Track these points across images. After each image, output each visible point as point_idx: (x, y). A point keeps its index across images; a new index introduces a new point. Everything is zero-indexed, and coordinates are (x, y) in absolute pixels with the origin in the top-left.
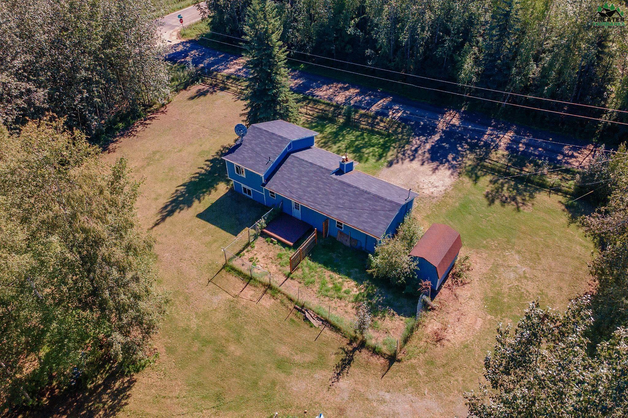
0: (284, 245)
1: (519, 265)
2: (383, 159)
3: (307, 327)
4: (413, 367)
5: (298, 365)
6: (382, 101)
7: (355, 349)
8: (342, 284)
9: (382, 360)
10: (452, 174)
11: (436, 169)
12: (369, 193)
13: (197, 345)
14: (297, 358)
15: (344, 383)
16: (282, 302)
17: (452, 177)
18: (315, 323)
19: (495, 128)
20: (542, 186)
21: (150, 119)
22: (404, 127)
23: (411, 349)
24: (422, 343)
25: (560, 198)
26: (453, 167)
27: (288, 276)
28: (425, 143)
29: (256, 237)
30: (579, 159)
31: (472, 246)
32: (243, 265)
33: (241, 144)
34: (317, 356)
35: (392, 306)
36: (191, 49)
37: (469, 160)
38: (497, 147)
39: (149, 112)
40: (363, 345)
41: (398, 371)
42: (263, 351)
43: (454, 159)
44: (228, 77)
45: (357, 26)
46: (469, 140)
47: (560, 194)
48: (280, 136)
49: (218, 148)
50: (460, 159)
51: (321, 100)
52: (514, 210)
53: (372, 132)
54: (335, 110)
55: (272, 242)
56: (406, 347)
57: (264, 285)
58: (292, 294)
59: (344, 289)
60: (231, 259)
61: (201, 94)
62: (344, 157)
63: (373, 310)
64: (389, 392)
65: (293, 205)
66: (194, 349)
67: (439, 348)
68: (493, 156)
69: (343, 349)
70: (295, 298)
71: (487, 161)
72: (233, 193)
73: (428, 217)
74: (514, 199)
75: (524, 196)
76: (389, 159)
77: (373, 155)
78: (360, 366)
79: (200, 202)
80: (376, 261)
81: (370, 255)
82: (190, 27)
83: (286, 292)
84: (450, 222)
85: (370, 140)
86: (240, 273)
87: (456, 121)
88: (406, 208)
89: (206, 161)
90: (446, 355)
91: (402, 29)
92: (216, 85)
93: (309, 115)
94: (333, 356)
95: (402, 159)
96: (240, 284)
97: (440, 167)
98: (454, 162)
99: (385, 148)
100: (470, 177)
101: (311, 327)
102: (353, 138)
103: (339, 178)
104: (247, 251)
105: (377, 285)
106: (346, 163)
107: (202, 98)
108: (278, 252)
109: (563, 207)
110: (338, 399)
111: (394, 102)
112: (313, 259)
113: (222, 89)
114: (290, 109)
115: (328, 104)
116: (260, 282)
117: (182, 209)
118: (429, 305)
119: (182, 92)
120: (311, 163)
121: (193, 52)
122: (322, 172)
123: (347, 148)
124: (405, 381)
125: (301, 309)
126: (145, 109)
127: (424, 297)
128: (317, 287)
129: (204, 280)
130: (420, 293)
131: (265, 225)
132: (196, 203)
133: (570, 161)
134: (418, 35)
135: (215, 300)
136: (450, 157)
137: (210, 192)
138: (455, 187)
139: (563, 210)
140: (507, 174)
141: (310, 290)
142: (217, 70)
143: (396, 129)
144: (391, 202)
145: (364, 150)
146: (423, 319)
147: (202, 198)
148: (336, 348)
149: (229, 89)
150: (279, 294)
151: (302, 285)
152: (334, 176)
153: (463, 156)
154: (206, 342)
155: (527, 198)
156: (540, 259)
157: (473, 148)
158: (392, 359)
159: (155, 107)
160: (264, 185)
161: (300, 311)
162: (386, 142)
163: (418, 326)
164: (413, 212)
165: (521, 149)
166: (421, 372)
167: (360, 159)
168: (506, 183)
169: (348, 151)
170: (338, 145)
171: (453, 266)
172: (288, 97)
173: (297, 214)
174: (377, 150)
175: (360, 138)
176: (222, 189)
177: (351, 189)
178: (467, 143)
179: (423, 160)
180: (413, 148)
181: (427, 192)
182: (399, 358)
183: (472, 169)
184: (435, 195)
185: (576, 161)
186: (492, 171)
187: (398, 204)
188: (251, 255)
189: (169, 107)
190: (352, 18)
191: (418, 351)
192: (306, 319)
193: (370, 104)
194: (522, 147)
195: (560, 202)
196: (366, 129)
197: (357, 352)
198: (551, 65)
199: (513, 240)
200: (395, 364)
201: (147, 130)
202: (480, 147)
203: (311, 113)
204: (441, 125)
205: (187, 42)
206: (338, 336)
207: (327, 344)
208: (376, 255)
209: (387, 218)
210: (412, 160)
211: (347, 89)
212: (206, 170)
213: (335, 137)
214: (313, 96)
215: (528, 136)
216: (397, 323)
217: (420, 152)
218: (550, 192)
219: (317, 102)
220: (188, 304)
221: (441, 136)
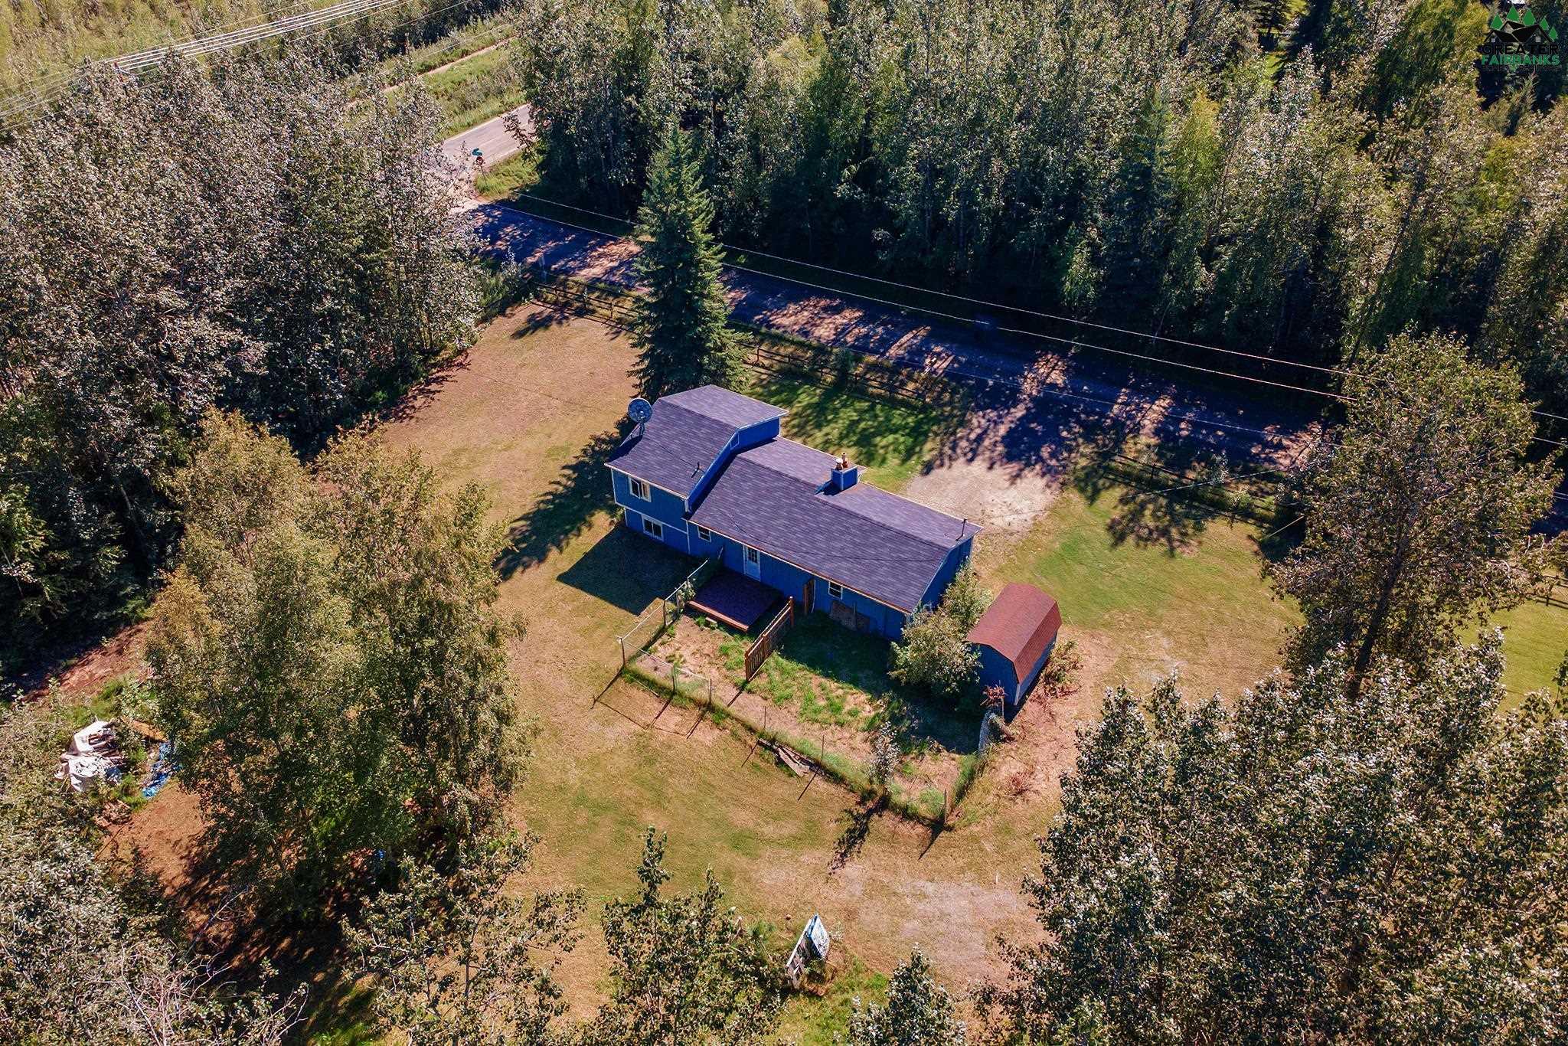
0: (732, 630)
1: (1167, 658)
2: (915, 458)
3: (783, 776)
4: (975, 839)
5: (770, 841)
6: (910, 335)
7: (870, 812)
8: (842, 698)
9: (920, 829)
10: (1048, 486)
11: (1018, 476)
12: (889, 529)
13: (583, 815)
14: (768, 830)
15: (854, 869)
16: (733, 734)
17: (1048, 491)
18: (797, 768)
19: (1136, 390)
20: (1217, 506)
21: (436, 380)
22: (954, 392)
23: (971, 808)
24: (990, 798)
25: (1251, 529)
26: (1047, 471)
27: (742, 688)
28: (996, 423)
29: (676, 616)
30: (1292, 453)
31: (1082, 624)
32: (656, 669)
33: (640, 438)
34: (803, 826)
35: (935, 736)
36: (505, 222)
37: (1083, 457)
38: (1137, 430)
39: (434, 366)
40: (885, 803)
41: (948, 846)
42: (707, 820)
43: (1053, 455)
44: (592, 285)
45: (855, 180)
46: (1083, 416)
47: (1251, 521)
48: (715, 421)
49: (583, 441)
50: (1065, 455)
51: (787, 336)
52: (1164, 554)
53: (893, 403)
54: (815, 356)
55: (707, 624)
56: (961, 804)
57: (698, 704)
58: (753, 719)
59: (847, 708)
60: (633, 658)
61: (537, 324)
62: (840, 460)
63: (903, 742)
64: (932, 881)
65: (746, 555)
66: (580, 822)
67: (1020, 806)
68: (1130, 448)
69: (851, 812)
70: (759, 727)
71: (1117, 458)
72: (625, 534)
73: (1001, 570)
74: (1165, 532)
75: (1185, 526)
76: (927, 458)
77: (895, 450)
78: (881, 839)
79: (561, 552)
80: (905, 654)
81: (894, 644)
82: (495, 171)
83: (741, 715)
84: (1044, 580)
85: (888, 419)
86: (651, 684)
87: (1057, 378)
88: (959, 555)
89: (564, 468)
90: (1033, 817)
91: (946, 189)
92: (567, 305)
93: (763, 367)
94: (833, 825)
95: (951, 458)
96: (653, 704)
97: (1026, 472)
98: (1053, 462)
99: (918, 434)
100: (1082, 490)
101: (791, 775)
102: (855, 416)
103: (831, 500)
104: (662, 644)
105: (906, 700)
106: (844, 471)
107: (540, 333)
108: (720, 643)
109: (1256, 547)
110: (845, 896)
111: (934, 337)
112: (788, 655)
113: (581, 313)
114: (729, 362)
115: (801, 344)
116: (691, 700)
117: (528, 566)
118: (1002, 733)
119: (498, 321)
120: (776, 472)
121: (508, 230)
122: (798, 489)
123: (841, 437)
124: (961, 862)
125: (770, 744)
126: (425, 360)
127: (993, 716)
128: (797, 705)
129: (585, 698)
130: (985, 709)
131: (692, 593)
132: (553, 554)
133: (1275, 456)
134: (978, 204)
135: (610, 734)
136: (1045, 452)
137: (579, 530)
138: (1053, 510)
139: (1256, 553)
140: (1153, 485)
141: (785, 711)
142: (567, 272)
143: (940, 394)
144: (930, 544)
145: (878, 439)
146: (992, 756)
147: (564, 544)
148: (837, 810)
149: (594, 311)
150: (728, 720)
151: (770, 702)
152: (822, 496)
153: (1070, 450)
154: (600, 808)
155: (1190, 531)
156: (1206, 645)
157: (1090, 432)
158: (938, 825)
159: (444, 355)
160: (688, 516)
161: (771, 749)
162: (919, 423)
163: (982, 769)
164: (973, 564)
165: (1185, 433)
166: (988, 847)
167: (869, 457)
168: (1154, 501)
169: (845, 442)
170: (826, 430)
171: (1046, 661)
172: (725, 340)
173: (753, 569)
174: (902, 439)
175: (867, 416)
176: (601, 524)
177: (857, 522)
178: (1079, 422)
179: (991, 458)
180: (973, 436)
181: (999, 522)
182: (950, 823)
183: (1087, 474)
184: (1015, 527)
185: (1286, 457)
186: (1124, 477)
187: (944, 549)
188: (670, 651)
189: (474, 355)
190: (845, 165)
191: (982, 811)
192: (780, 762)
193: (885, 344)
194: (1185, 430)
195: (1250, 537)
196: (879, 396)
197: (875, 817)
198: (1234, 270)
199: (1160, 611)
200: (942, 834)
201: (435, 405)
202: (1105, 431)
203: (766, 362)
204: (1029, 387)
205: (492, 206)
206: (841, 790)
207: (821, 804)
208: (904, 643)
209: (923, 573)
210: (971, 460)
211: (837, 310)
212: (565, 486)
213: (820, 414)
214: (769, 326)
215: (1198, 407)
216: (945, 765)
217: (987, 443)
218: (1233, 518)
219: (778, 340)
220: (560, 742)
221: (1028, 409)
